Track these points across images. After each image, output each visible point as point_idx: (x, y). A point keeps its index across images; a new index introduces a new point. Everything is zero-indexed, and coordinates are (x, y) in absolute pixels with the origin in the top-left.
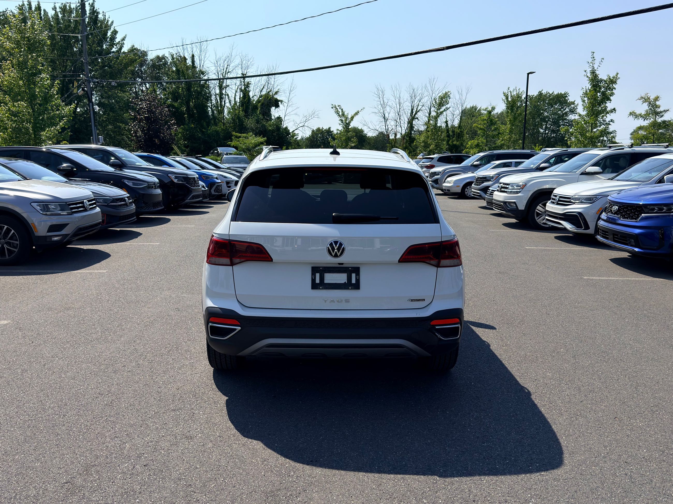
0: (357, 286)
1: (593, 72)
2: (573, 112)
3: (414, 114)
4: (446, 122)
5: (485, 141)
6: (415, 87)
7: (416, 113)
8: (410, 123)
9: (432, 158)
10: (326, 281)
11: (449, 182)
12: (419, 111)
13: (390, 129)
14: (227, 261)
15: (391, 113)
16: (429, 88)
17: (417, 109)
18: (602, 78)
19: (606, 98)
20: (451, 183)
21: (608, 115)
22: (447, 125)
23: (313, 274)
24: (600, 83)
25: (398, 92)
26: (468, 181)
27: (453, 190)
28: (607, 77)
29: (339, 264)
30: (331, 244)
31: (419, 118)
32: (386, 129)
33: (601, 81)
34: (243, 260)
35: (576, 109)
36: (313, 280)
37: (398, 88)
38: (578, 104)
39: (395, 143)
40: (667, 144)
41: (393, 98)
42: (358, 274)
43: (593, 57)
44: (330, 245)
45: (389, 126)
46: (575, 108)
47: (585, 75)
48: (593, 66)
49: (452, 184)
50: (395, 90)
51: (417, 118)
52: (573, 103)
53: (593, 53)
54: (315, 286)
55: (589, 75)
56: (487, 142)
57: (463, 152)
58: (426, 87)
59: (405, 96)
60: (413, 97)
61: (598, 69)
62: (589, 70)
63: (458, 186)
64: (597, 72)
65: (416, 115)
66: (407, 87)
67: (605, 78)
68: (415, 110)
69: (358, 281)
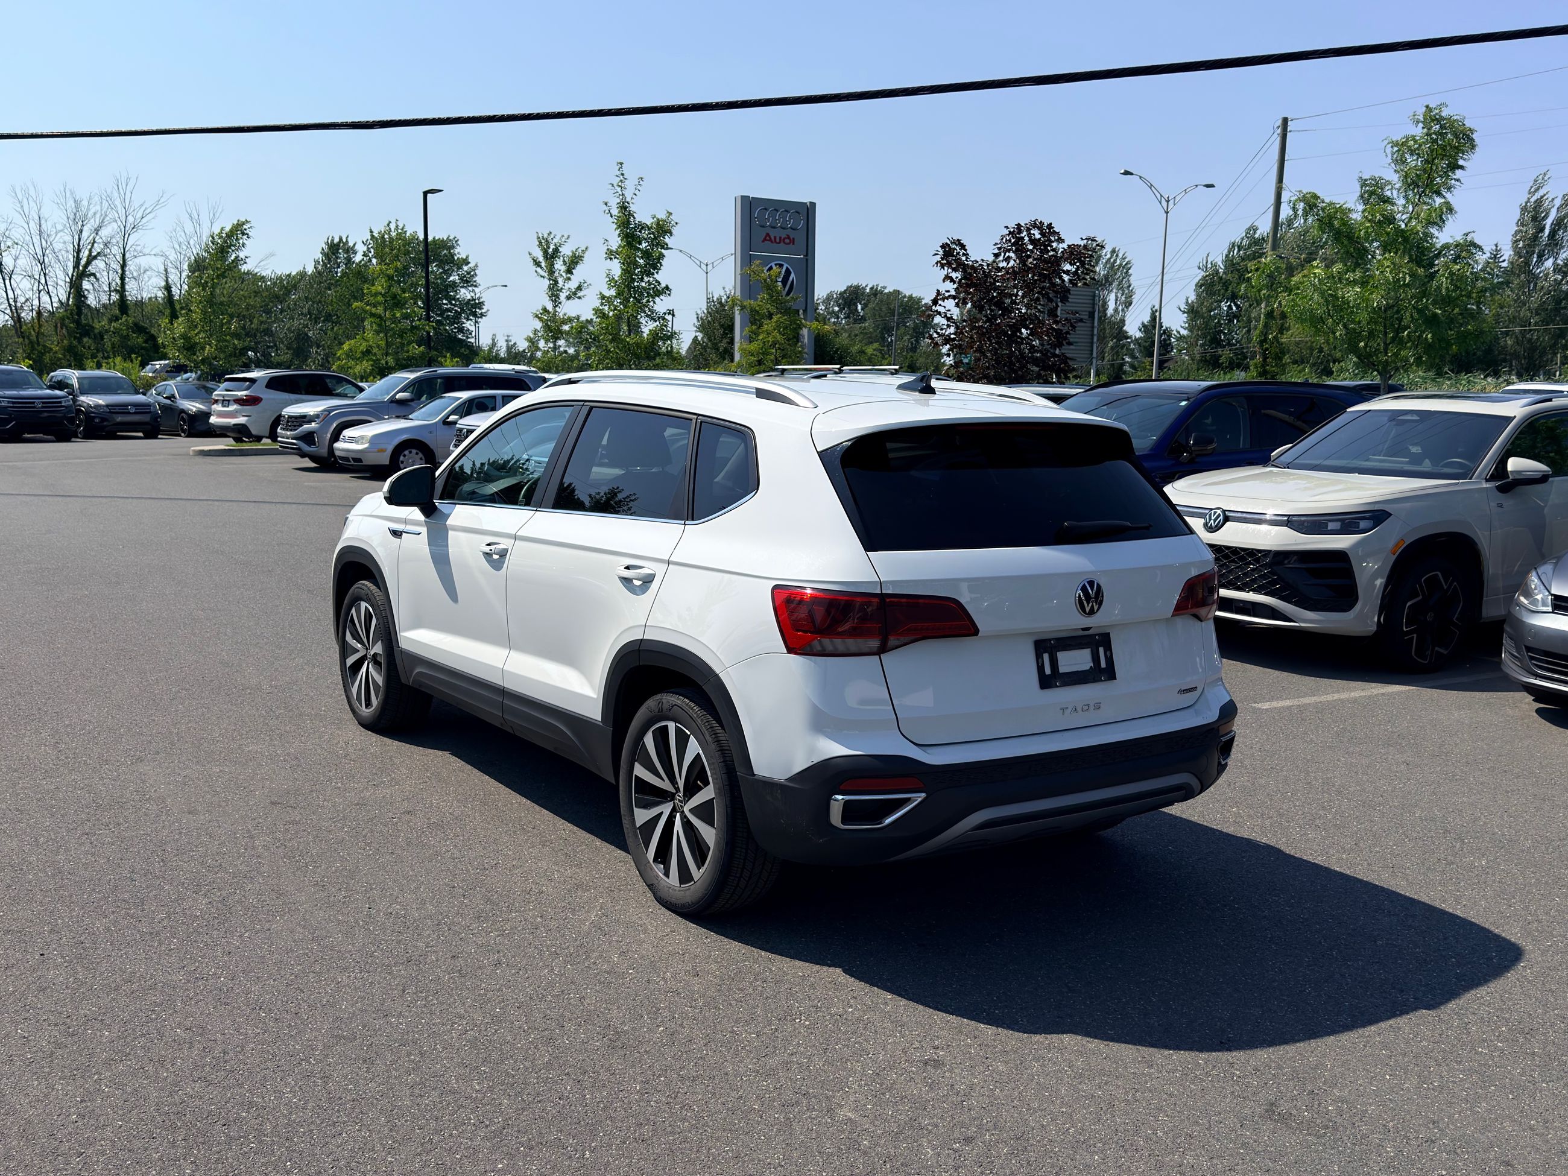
0: (1110, 673)
1: (624, 207)
2: (467, 282)
3: (83, 262)
4: (168, 288)
5: (383, 343)
6: (82, 194)
7: (88, 263)
8: (75, 285)
9: (252, 381)
10: (1062, 670)
11: (352, 440)
12: (95, 258)
13: (22, 299)
14: (875, 643)
15: (21, 256)
16: (118, 202)
17: (90, 251)
18: (643, 222)
19: (654, 263)
20: (362, 443)
21: (657, 299)
22: (170, 295)
23: (1039, 657)
24: (640, 232)
25: (32, 204)
26: (405, 437)
27: (371, 460)
28: (652, 221)
29: (1084, 629)
30: (1084, 589)
31: (98, 275)
32: (8, 299)
33: (642, 226)
34: (912, 638)
35: (473, 276)
36: (1041, 669)
37: (32, 192)
38: (476, 266)
39: (37, 337)
40: (897, 367)
41: (19, 220)
42: (1108, 648)
43: (623, 174)
44: (1081, 590)
45: (18, 292)
46: (472, 273)
47: (607, 211)
48: (623, 195)
49: (366, 445)
50: (25, 200)
51: (94, 275)
52: (466, 262)
53: (621, 164)
54: (1046, 682)
55: (615, 212)
56: (388, 344)
57: (334, 367)
58: (110, 198)
59: (56, 219)
60: (78, 220)
61: (633, 201)
62: (614, 202)
63: (383, 451)
64: (632, 208)
65: (90, 268)
66: (58, 193)
67: (649, 221)
68: (87, 253)
69: (1110, 660)
